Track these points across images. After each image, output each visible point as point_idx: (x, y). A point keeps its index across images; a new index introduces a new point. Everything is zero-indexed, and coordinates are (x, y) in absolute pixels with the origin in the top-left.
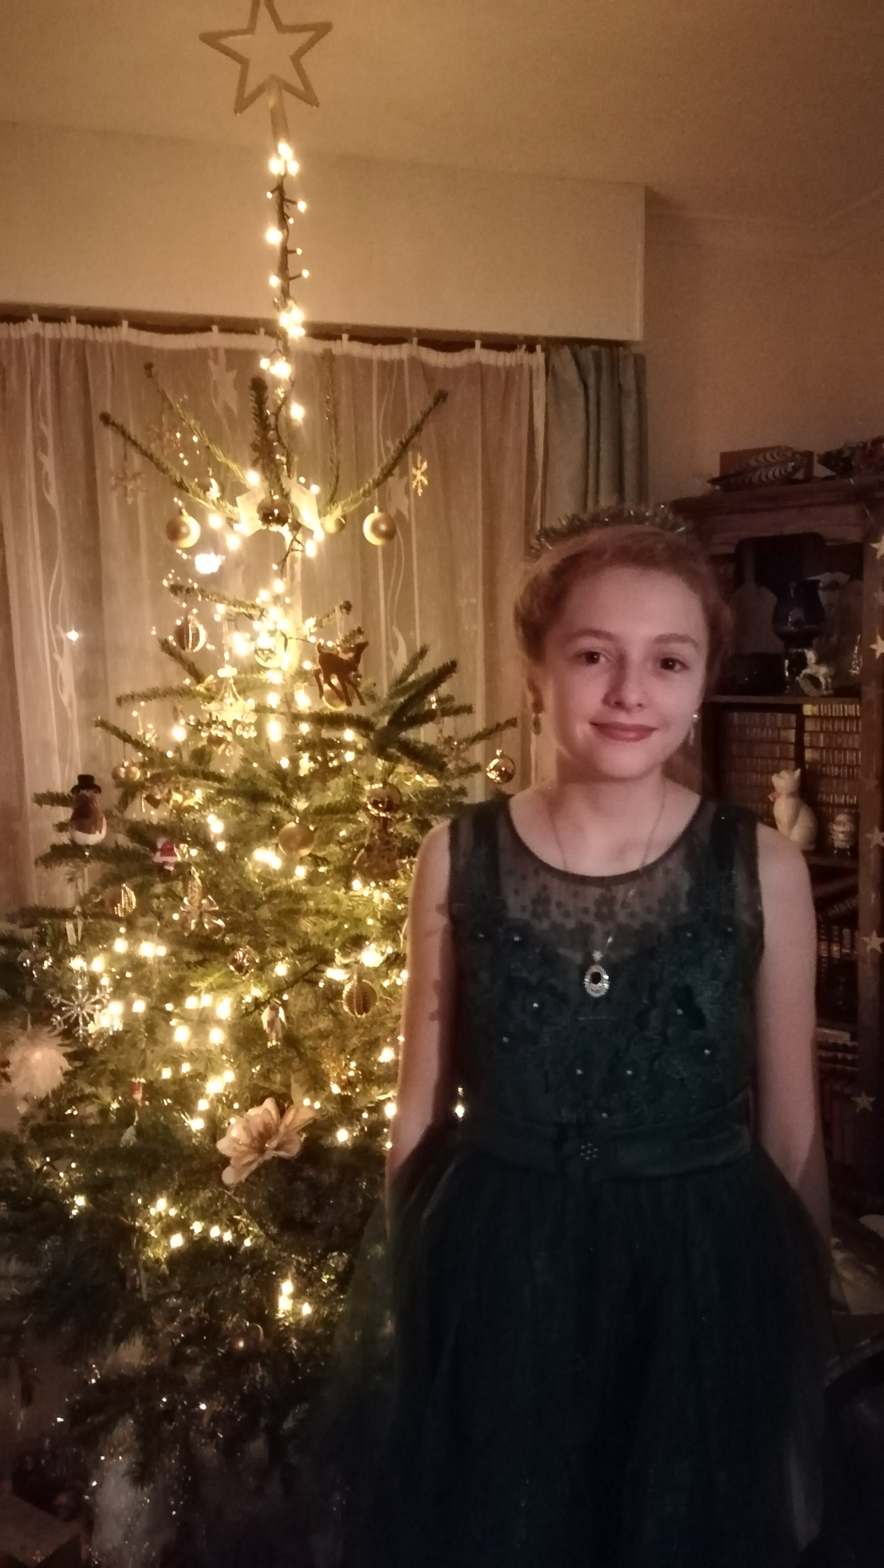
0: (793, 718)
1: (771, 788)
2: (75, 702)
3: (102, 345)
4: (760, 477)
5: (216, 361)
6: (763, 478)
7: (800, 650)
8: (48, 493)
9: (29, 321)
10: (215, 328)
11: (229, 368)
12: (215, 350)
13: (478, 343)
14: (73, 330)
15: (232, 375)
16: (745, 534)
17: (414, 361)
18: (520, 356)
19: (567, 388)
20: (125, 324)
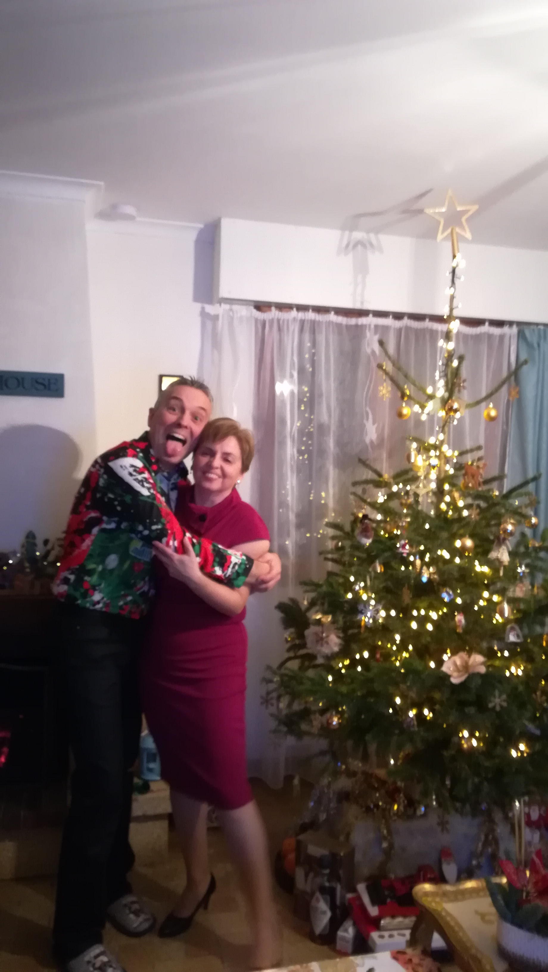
3: (322, 322)
8: (293, 387)
10: (371, 316)
11: (376, 333)
12: (370, 325)
13: (487, 324)
14: (311, 315)
15: (376, 337)
18: (506, 330)
19: (529, 345)
20: (333, 313)
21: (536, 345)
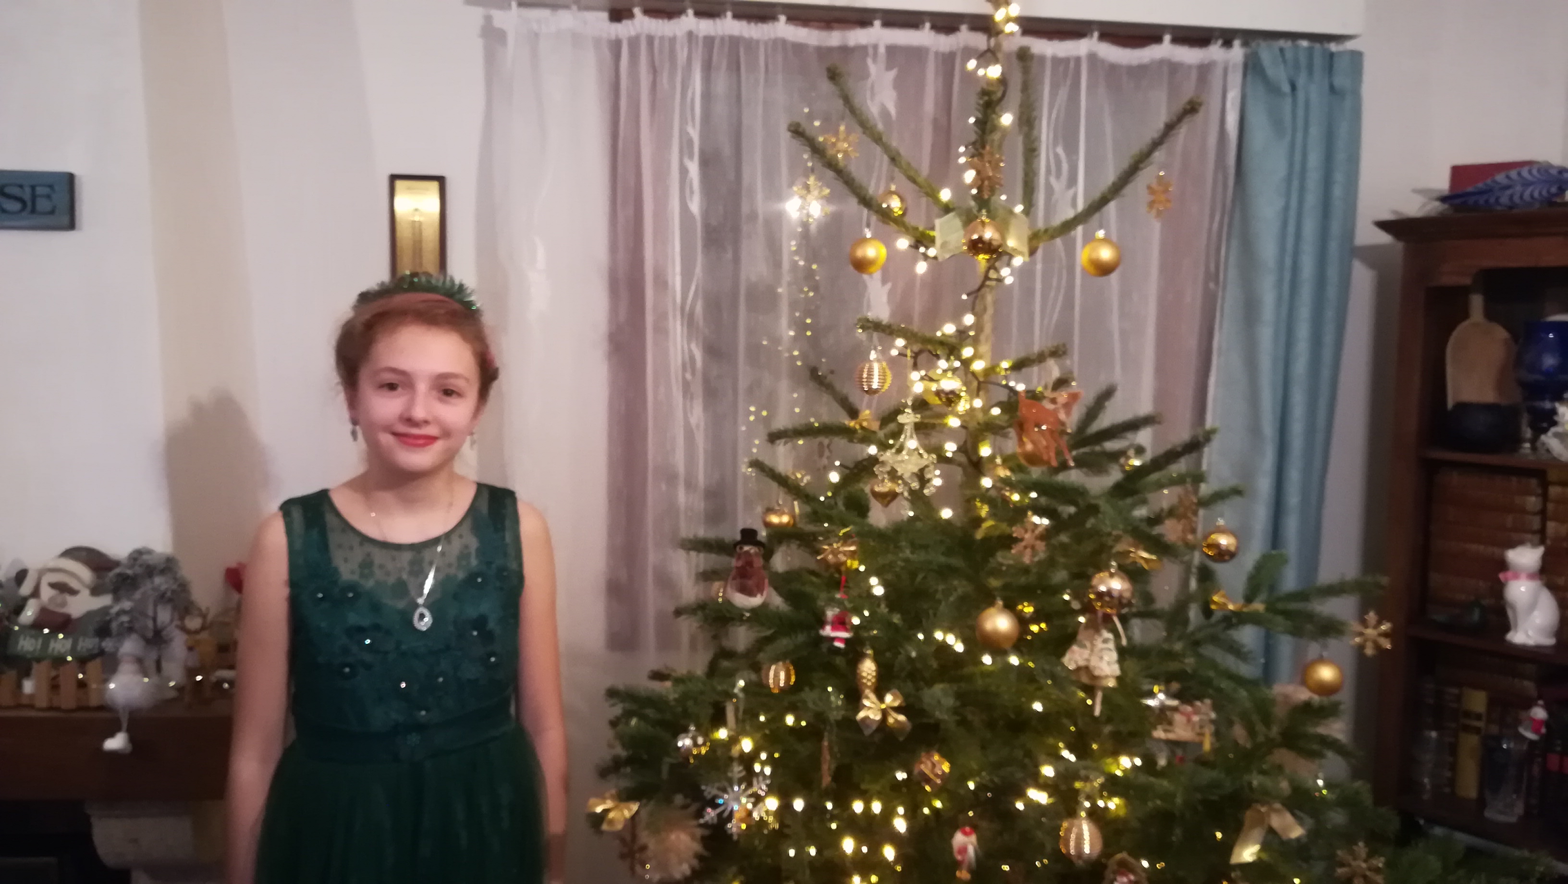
0: (1534, 482)
1: (1503, 565)
2: (702, 424)
3: (758, 42)
4: (1511, 197)
5: (875, 60)
6: (1516, 199)
7: (1547, 405)
8: (691, 200)
9: (683, 18)
10: (877, 23)
11: (889, 68)
12: (875, 47)
13: (1167, 38)
14: (731, 27)
15: (892, 74)
16: (1489, 263)
17: (1093, 57)
18: (1215, 52)
19: (1272, 89)
20: (783, 18)
21: (1286, 88)
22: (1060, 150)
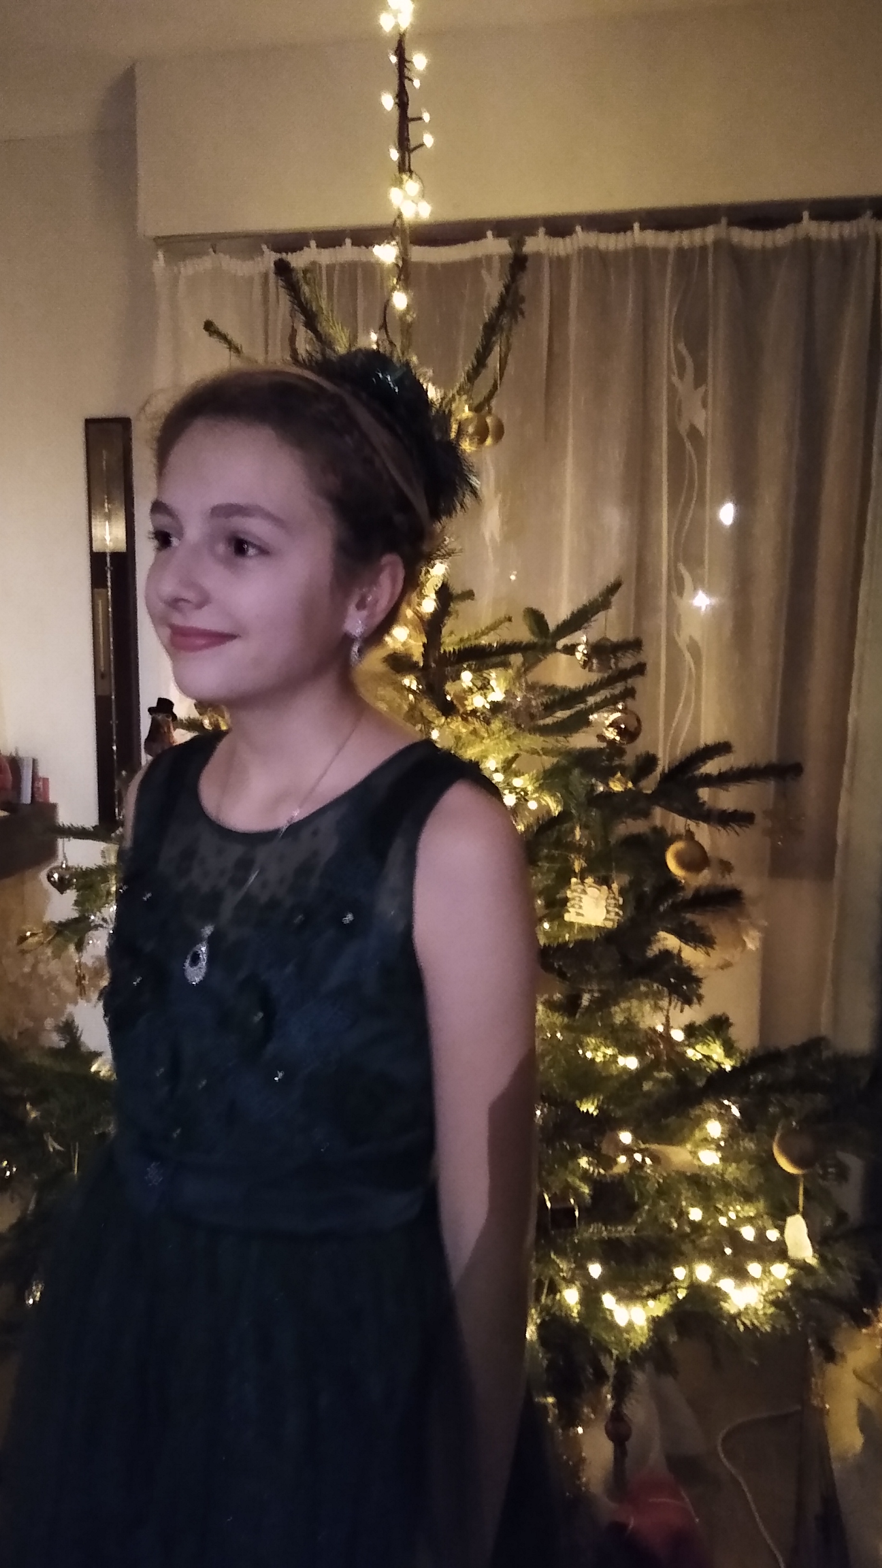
5: (489, 269)
10: (489, 234)
12: (489, 258)
17: (722, 245)
22: (681, 347)
